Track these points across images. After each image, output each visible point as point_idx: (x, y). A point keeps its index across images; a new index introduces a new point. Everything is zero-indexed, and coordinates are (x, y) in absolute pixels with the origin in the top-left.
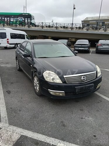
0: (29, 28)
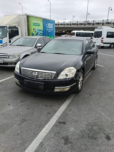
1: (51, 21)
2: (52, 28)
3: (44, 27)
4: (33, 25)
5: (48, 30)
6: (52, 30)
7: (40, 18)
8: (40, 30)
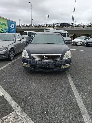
0: (72, 28)
1: (13, 22)
2: (14, 28)
3: (9, 26)
4: (1, 24)
5: (11, 29)
6: (14, 29)
7: (5, 19)
8: (6, 29)
